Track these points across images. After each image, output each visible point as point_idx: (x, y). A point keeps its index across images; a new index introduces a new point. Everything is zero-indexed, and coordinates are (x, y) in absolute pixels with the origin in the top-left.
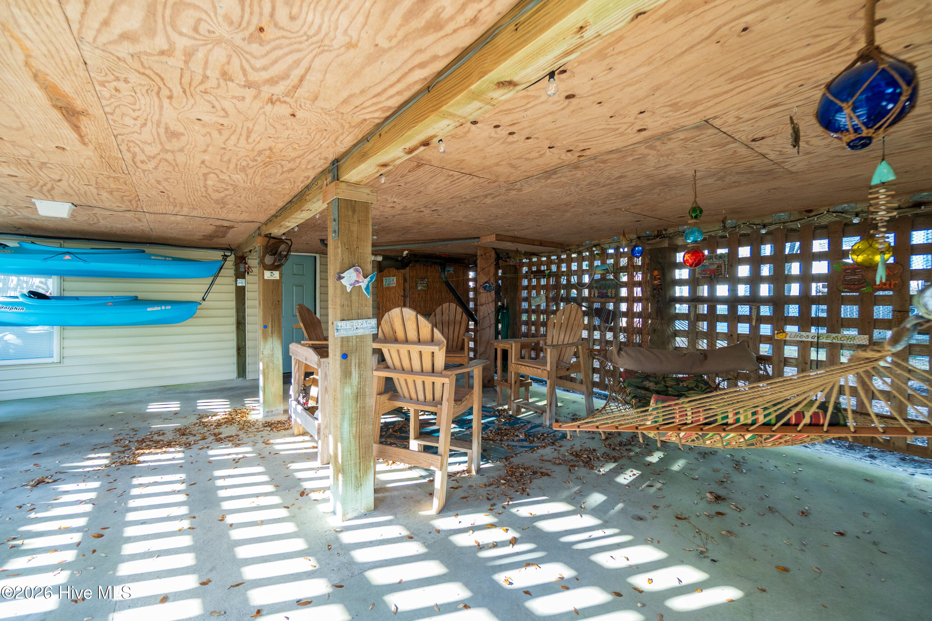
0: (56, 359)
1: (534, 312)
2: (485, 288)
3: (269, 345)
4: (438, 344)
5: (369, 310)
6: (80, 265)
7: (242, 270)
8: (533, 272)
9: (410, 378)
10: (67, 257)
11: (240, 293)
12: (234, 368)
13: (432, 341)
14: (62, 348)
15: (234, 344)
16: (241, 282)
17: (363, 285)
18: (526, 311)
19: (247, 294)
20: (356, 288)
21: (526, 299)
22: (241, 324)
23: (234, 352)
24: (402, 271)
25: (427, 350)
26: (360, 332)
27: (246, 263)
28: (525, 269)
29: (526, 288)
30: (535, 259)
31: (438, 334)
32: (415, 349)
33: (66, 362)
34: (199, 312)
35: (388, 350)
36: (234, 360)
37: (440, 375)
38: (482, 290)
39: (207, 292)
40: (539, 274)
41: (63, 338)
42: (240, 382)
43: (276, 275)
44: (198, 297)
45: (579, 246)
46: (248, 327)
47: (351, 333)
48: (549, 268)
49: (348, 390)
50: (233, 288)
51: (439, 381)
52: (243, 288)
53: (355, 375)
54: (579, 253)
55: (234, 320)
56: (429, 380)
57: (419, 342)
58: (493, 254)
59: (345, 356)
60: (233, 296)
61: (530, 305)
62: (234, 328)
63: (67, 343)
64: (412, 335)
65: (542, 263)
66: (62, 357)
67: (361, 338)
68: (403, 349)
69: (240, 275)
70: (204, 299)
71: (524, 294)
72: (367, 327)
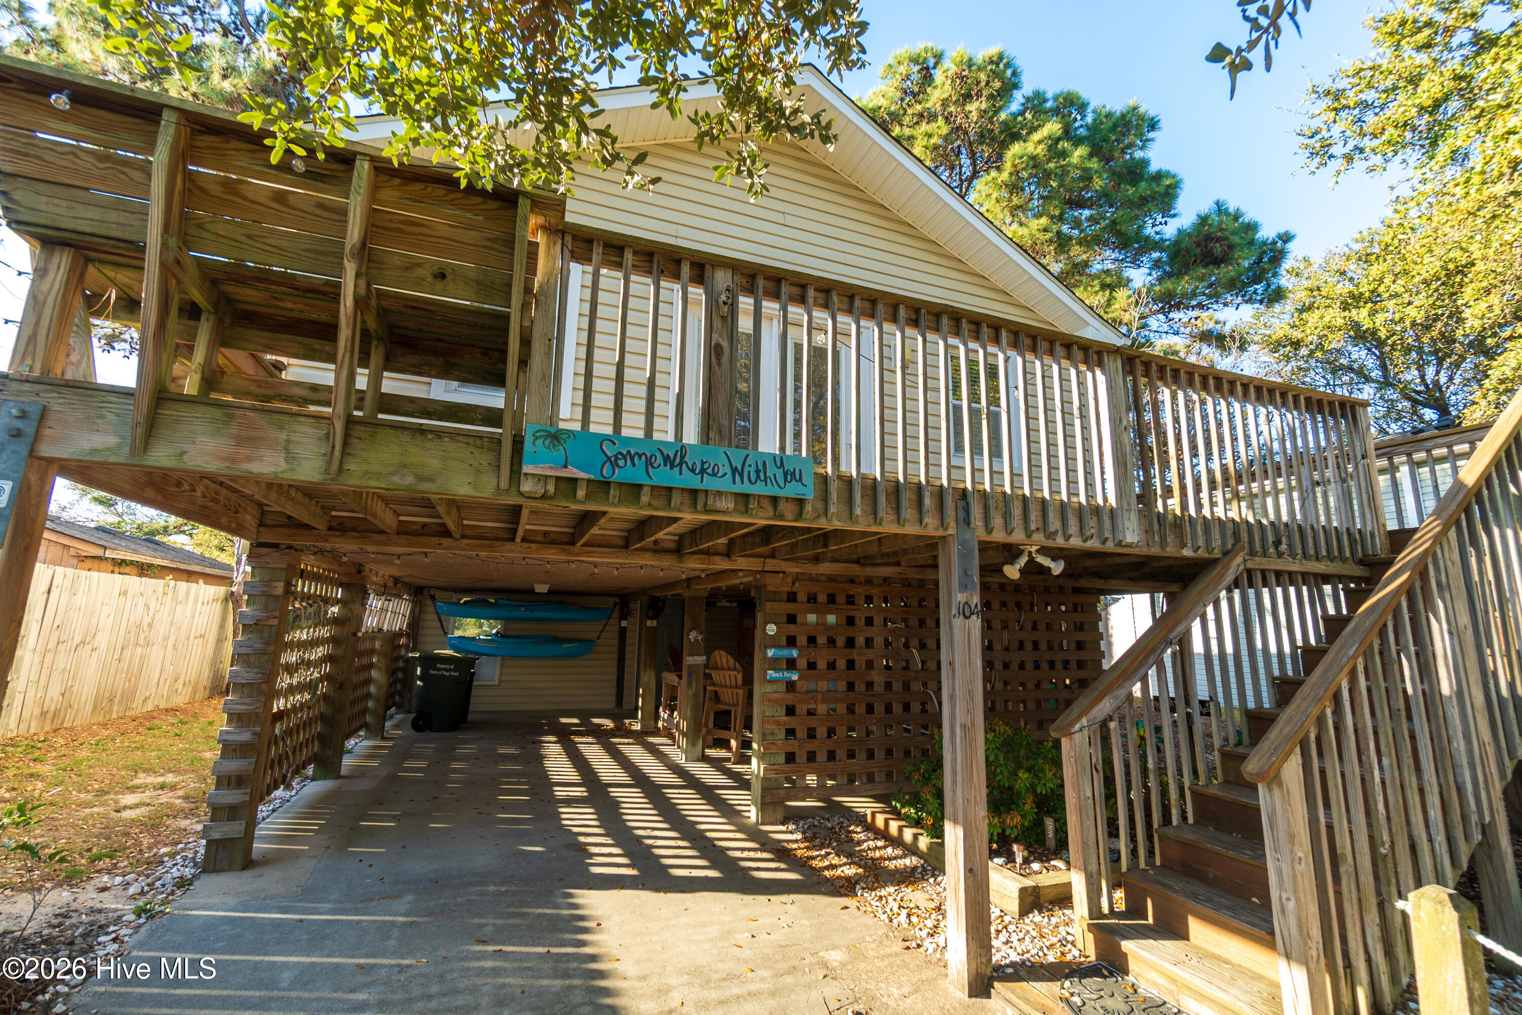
0: (496, 683)
3: (647, 676)
5: (703, 651)
6: (528, 614)
7: (626, 613)
9: (725, 690)
10: (523, 608)
11: (623, 632)
12: (613, 698)
13: (735, 669)
14: (501, 674)
15: (614, 677)
16: (624, 623)
17: (700, 638)
19: (628, 634)
20: (696, 640)
22: (621, 660)
23: (614, 684)
25: (733, 673)
26: (699, 663)
27: (629, 608)
31: (737, 665)
32: (727, 674)
33: (502, 685)
34: (595, 649)
35: (714, 674)
36: (614, 691)
39: (602, 631)
41: (502, 666)
42: (615, 711)
43: (655, 623)
44: (593, 636)
46: (627, 663)
47: (695, 663)
49: (691, 691)
50: (617, 628)
52: (625, 628)
53: (694, 685)
55: (615, 656)
56: (734, 691)
57: (729, 669)
59: (691, 674)
60: (616, 635)
62: (615, 663)
63: (504, 670)
64: (725, 665)
66: (500, 681)
67: (698, 666)
68: (722, 673)
69: (623, 617)
70: (599, 638)
72: (700, 660)
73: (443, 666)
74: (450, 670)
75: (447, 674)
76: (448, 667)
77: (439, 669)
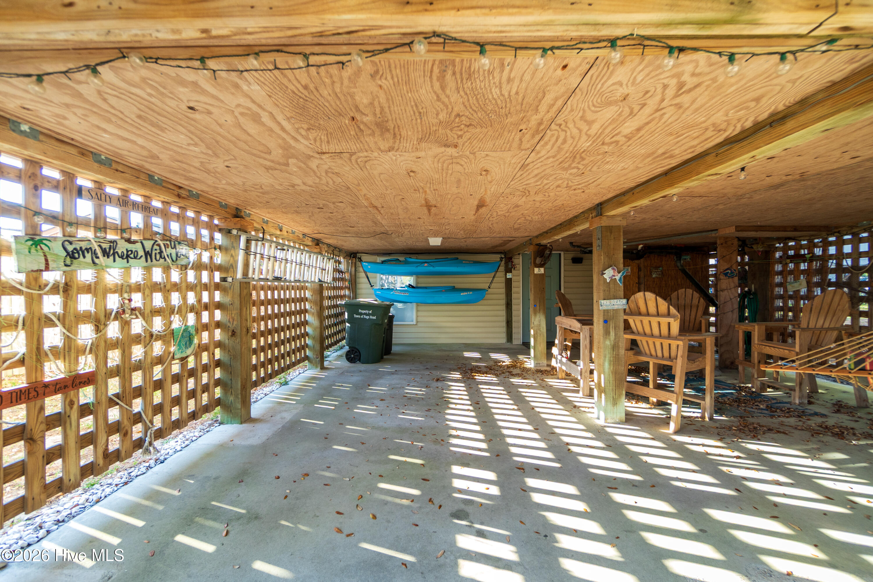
0: (414, 323)
1: (791, 297)
2: (726, 275)
3: (537, 318)
4: (674, 317)
5: (622, 293)
6: (431, 269)
7: (510, 266)
8: (789, 257)
9: (651, 341)
10: (426, 265)
11: (509, 283)
12: (504, 335)
13: (669, 315)
14: (417, 316)
15: (504, 319)
16: (509, 276)
17: (618, 277)
18: (781, 297)
19: (514, 284)
20: (613, 280)
21: (780, 285)
22: (509, 305)
23: (504, 324)
24: (637, 261)
25: (664, 321)
26: (616, 307)
27: (512, 262)
28: (778, 255)
29: (780, 273)
30: (792, 243)
31: (673, 310)
32: (655, 321)
33: (419, 324)
34: (487, 296)
35: (634, 322)
36: (504, 330)
37: (675, 339)
38: (722, 277)
39: (491, 283)
40: (798, 258)
41: (417, 311)
42: (508, 345)
43: (542, 270)
44: (486, 286)
45: (852, 227)
46: (514, 307)
47: (610, 308)
48: (811, 252)
49: (608, 343)
50: (503, 279)
51: (674, 343)
52: (511, 279)
53: (612, 334)
54: (854, 235)
55: (504, 302)
56: (666, 342)
57: (658, 315)
58: (736, 242)
59: (606, 322)
60: (503, 285)
61: (786, 290)
62: (504, 307)
63: (420, 314)
64: (652, 309)
65: (802, 247)
66: (417, 322)
67: (616, 311)
68: (646, 320)
69: (508, 270)
70: (489, 288)
71: (778, 279)
72: (620, 304)
73: (363, 312)
74: (368, 315)
75: (367, 317)
76: (367, 312)
77: (361, 314)
